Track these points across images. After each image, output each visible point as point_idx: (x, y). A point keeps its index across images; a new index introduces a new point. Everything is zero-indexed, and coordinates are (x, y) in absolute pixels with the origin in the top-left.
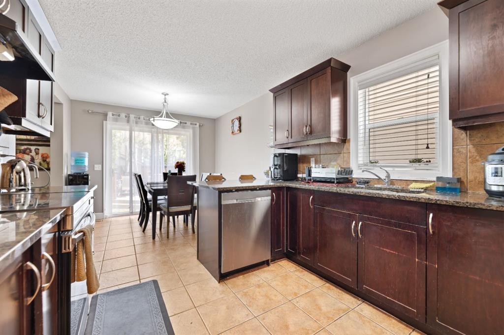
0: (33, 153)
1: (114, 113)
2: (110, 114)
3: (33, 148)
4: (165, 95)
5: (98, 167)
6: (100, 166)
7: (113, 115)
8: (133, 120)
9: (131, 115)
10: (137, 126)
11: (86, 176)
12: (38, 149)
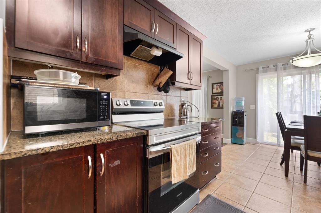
0: (219, 100)
1: (264, 67)
2: (261, 68)
3: (219, 97)
4: (310, 31)
5: (252, 107)
6: (254, 106)
7: (263, 68)
8: (281, 67)
9: (278, 64)
10: (285, 72)
11: (242, 112)
12: (221, 97)
